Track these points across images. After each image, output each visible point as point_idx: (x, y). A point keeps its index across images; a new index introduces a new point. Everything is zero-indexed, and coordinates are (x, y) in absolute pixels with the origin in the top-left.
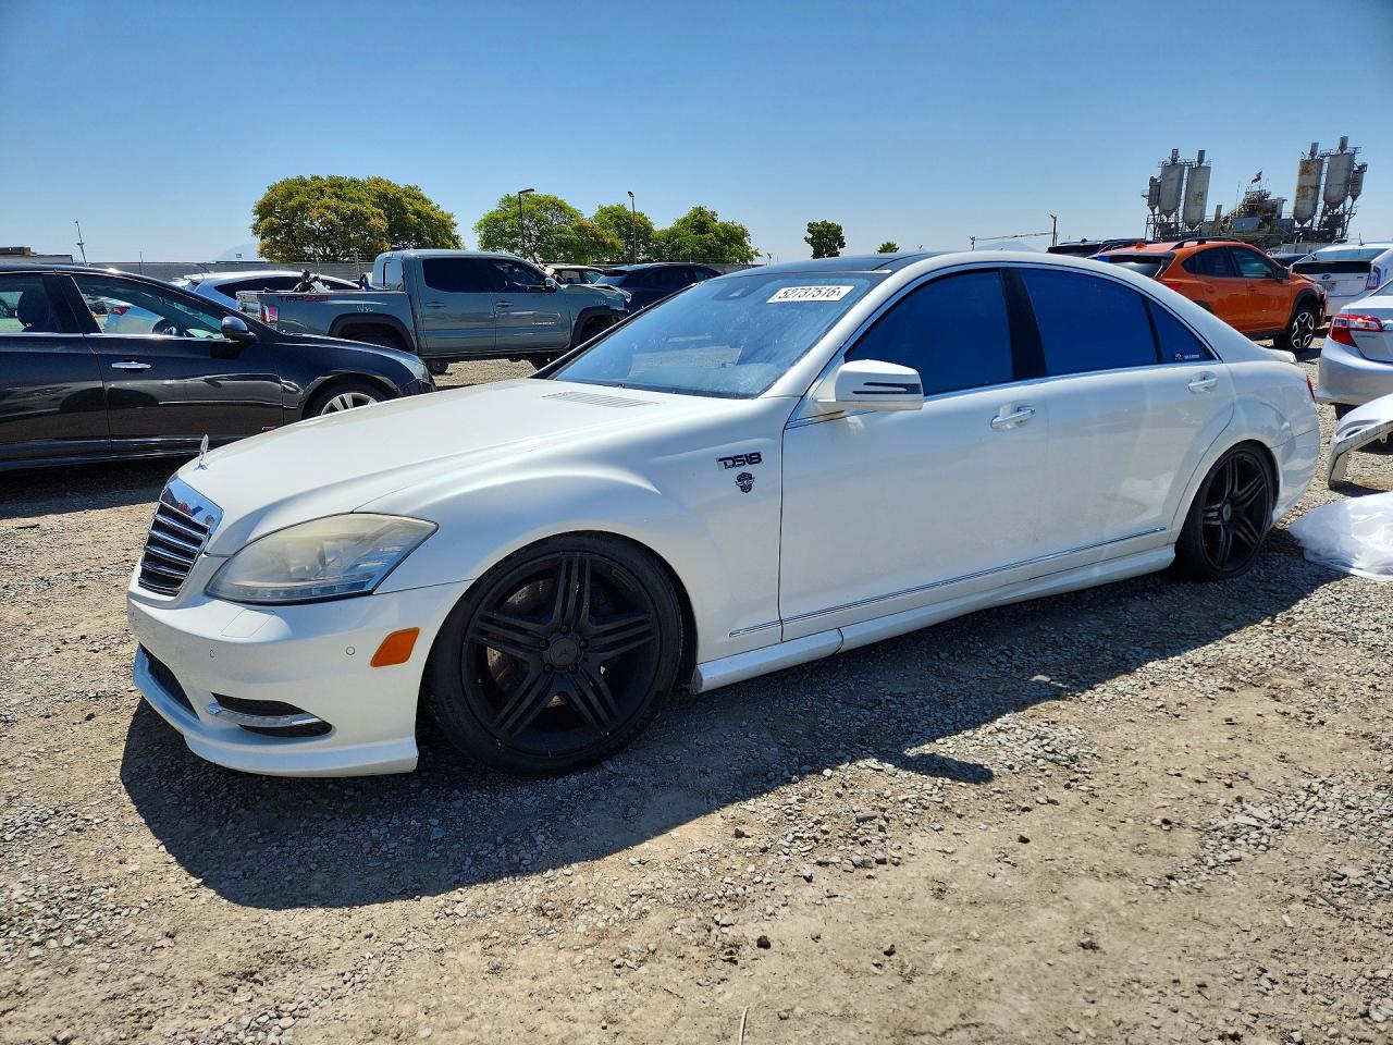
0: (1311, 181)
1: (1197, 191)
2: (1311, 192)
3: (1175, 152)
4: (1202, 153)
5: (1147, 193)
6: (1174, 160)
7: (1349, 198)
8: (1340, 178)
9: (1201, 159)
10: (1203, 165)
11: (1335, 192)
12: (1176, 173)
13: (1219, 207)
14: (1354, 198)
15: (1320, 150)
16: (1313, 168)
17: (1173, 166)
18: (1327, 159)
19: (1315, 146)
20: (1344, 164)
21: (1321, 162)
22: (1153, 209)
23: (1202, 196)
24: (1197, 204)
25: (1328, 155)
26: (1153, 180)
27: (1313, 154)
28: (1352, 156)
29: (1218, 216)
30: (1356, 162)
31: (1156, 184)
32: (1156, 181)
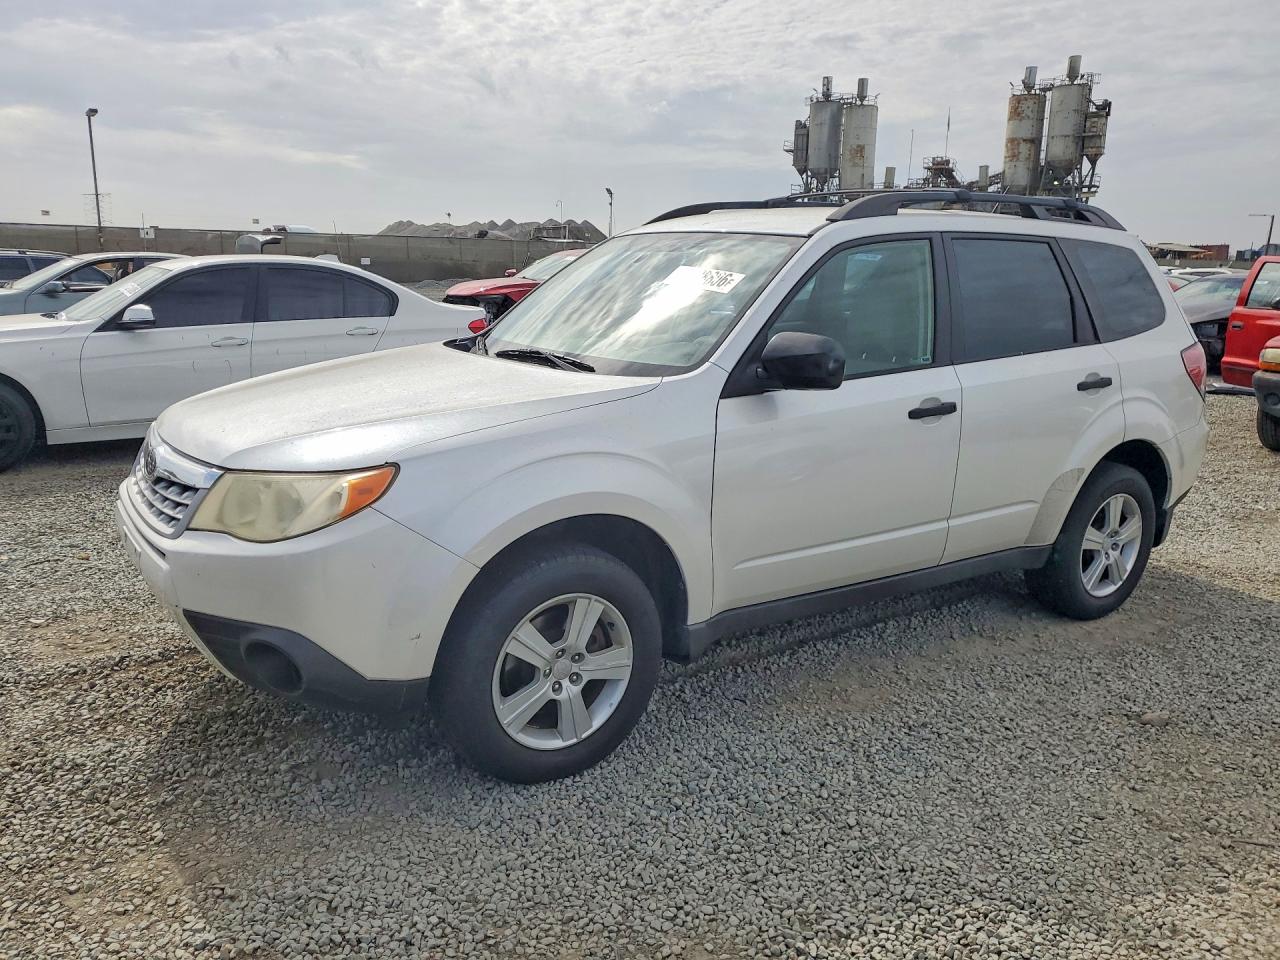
0: (1026, 131)
1: (854, 143)
2: (1024, 149)
3: (827, 82)
4: (862, 83)
5: (791, 146)
6: (827, 95)
7: (1086, 165)
8: (1069, 125)
9: (862, 96)
10: (865, 103)
11: (1066, 152)
12: (826, 115)
13: (890, 172)
14: (1093, 162)
15: (1041, 79)
16: (1030, 107)
17: (825, 101)
18: (1049, 94)
19: (1031, 71)
20: (1073, 102)
21: (1041, 101)
22: (801, 172)
23: (861, 152)
24: (855, 165)
25: (1052, 87)
26: (800, 125)
27: (1028, 85)
28: (1087, 89)
29: (889, 184)
30: (1094, 97)
31: (804, 131)
32: (805, 126)
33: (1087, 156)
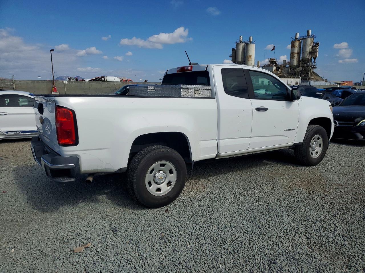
0: (296, 50)
1: (249, 54)
2: (296, 55)
5: (231, 55)
6: (241, 41)
7: (313, 59)
9: (250, 41)
11: (307, 56)
12: (241, 47)
13: (258, 62)
16: (297, 44)
20: (309, 42)
21: (300, 42)
22: (234, 62)
23: (251, 57)
24: (249, 61)
25: (303, 39)
27: (296, 38)
28: (312, 39)
30: (314, 41)
31: (235, 51)
32: (235, 50)
33: (313, 57)
